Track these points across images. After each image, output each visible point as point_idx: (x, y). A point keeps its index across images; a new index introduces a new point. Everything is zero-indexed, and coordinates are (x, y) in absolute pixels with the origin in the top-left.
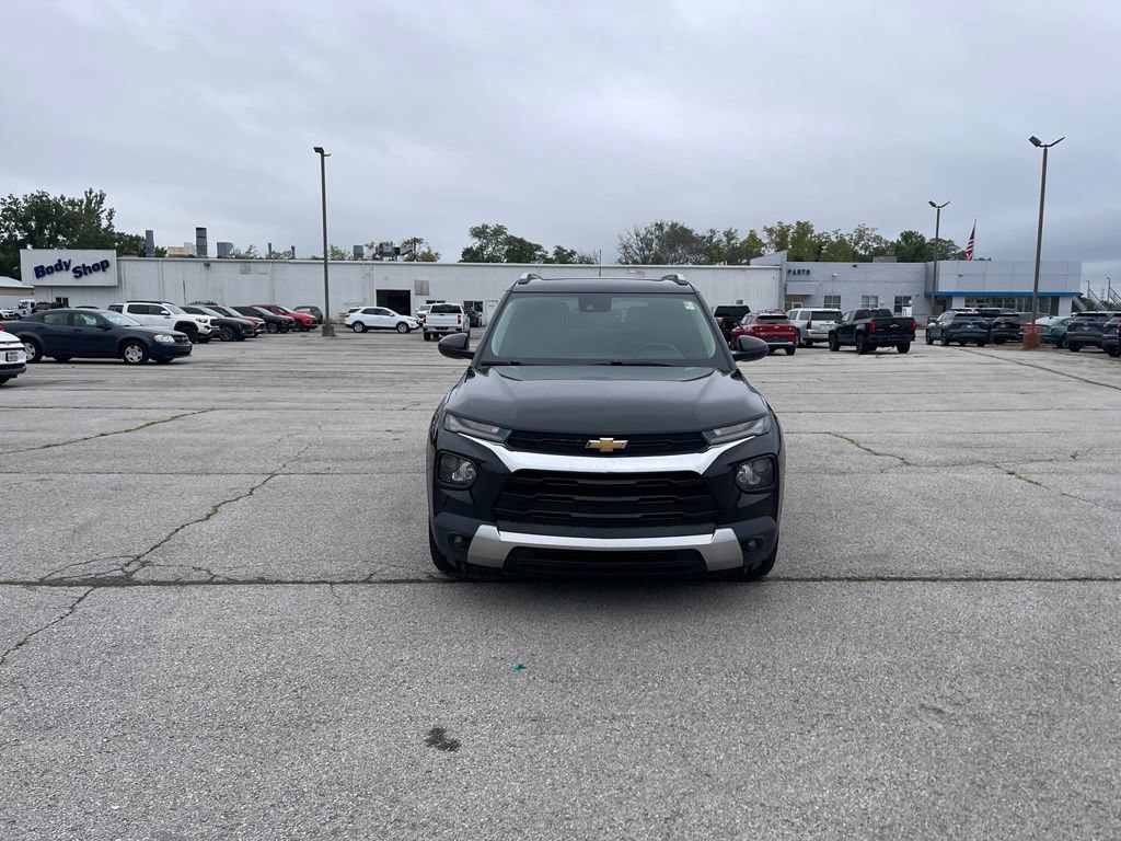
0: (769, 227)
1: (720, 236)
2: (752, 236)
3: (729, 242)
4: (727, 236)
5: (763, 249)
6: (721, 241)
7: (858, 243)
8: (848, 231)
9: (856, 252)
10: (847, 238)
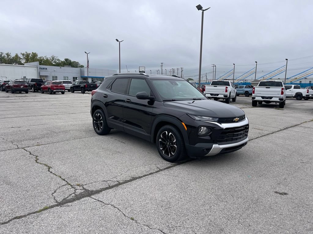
0: (22, 53)
1: (4, 55)
2: (17, 56)
3: (8, 57)
4: (7, 55)
5: (21, 60)
6: (5, 56)
7: (53, 60)
8: (49, 57)
9: (52, 63)
10: (49, 59)
